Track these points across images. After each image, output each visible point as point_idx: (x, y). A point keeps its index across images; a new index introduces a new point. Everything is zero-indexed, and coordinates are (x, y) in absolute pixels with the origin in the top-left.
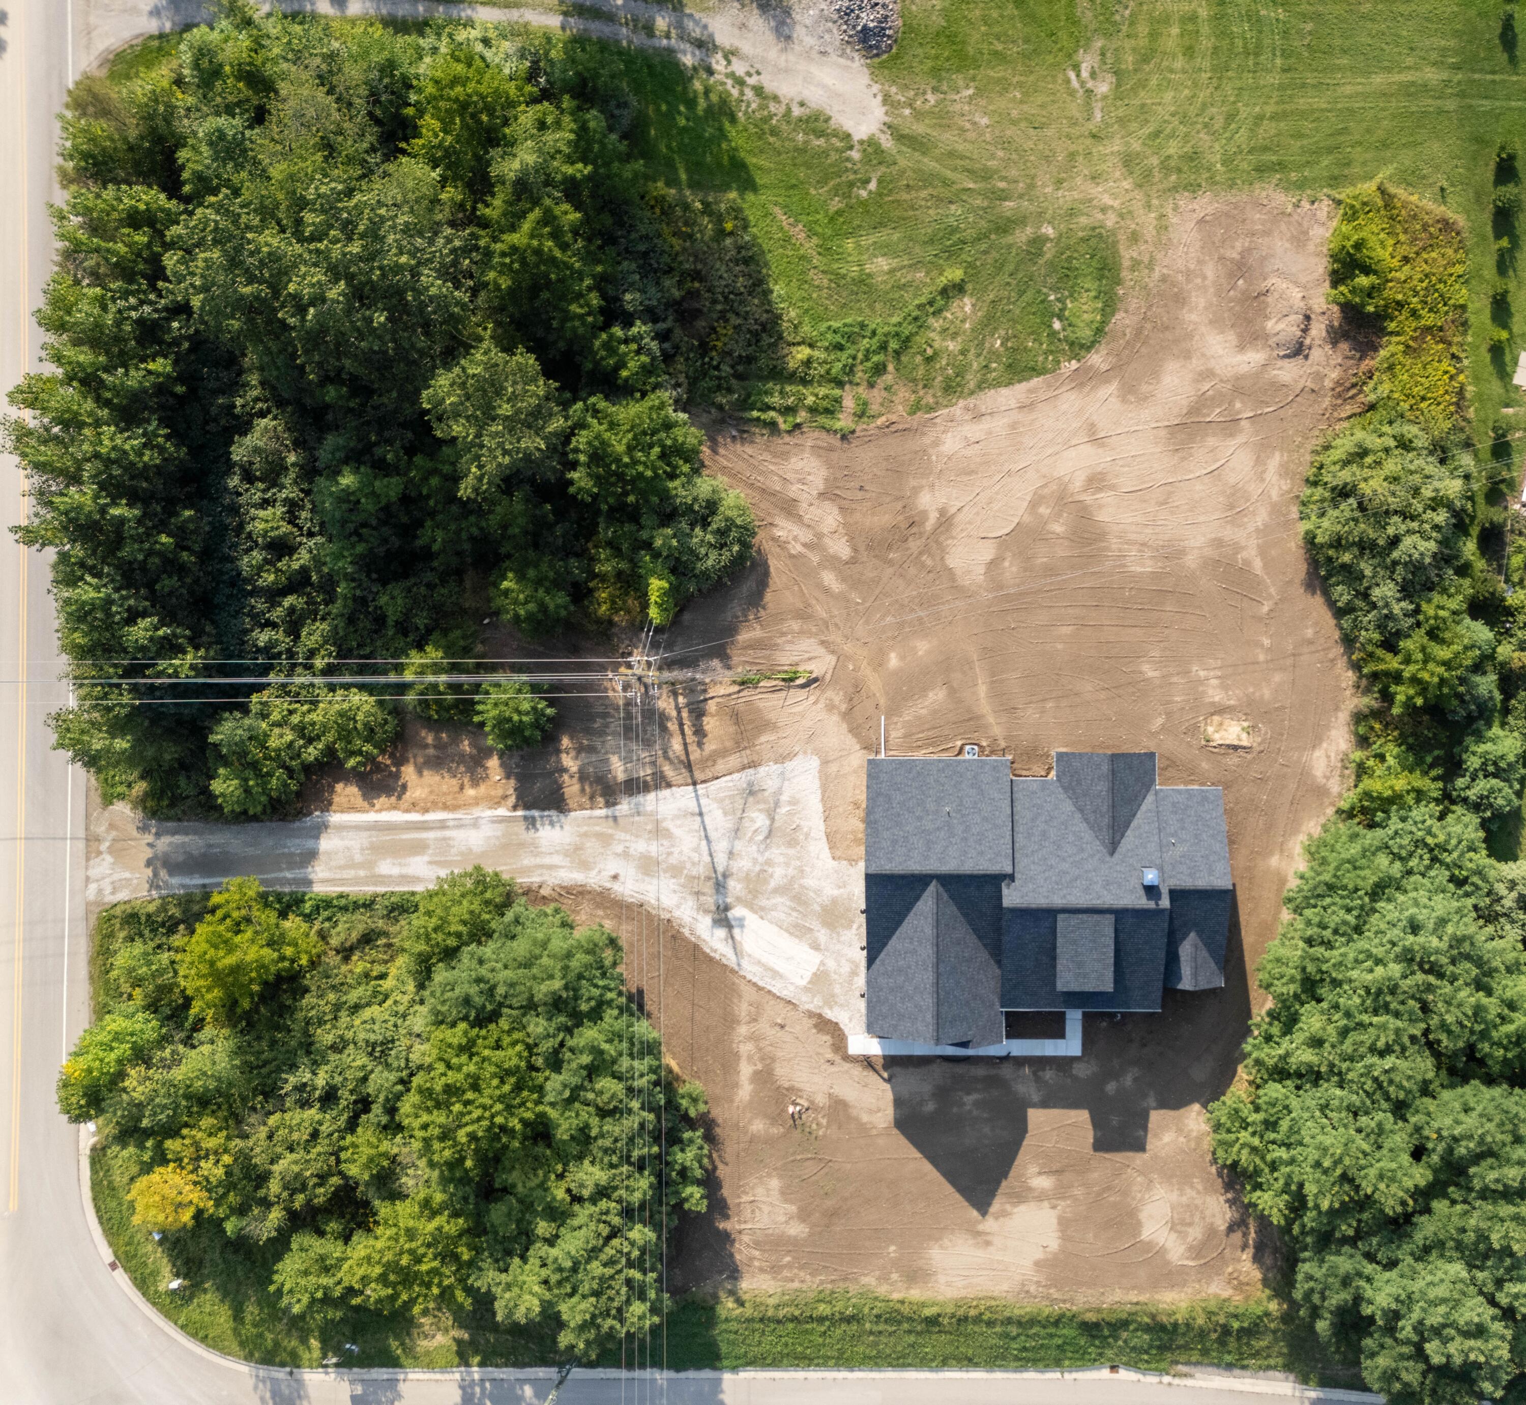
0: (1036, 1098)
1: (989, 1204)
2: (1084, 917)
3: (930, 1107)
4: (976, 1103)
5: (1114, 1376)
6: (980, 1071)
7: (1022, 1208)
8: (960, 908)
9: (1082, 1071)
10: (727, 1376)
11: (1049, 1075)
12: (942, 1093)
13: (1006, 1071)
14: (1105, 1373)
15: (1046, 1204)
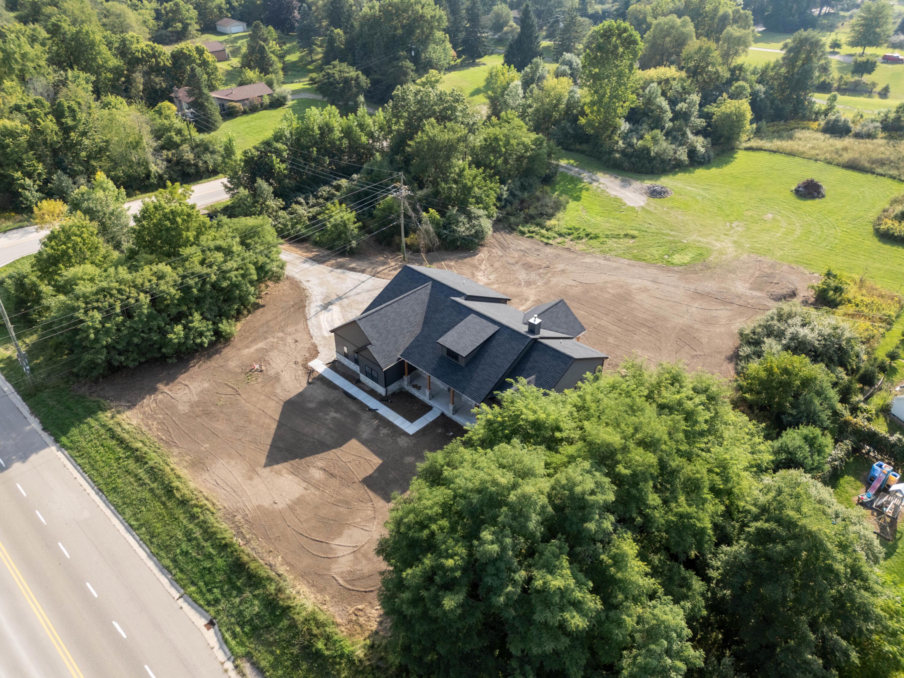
0: (365, 436)
1: (277, 463)
2: (484, 321)
3: (312, 405)
4: (334, 418)
5: (204, 630)
6: (353, 407)
7: (291, 477)
8: (429, 302)
9: (402, 442)
10: (53, 448)
11: (384, 431)
12: (325, 405)
13: (365, 416)
14: (201, 622)
15: (305, 485)
